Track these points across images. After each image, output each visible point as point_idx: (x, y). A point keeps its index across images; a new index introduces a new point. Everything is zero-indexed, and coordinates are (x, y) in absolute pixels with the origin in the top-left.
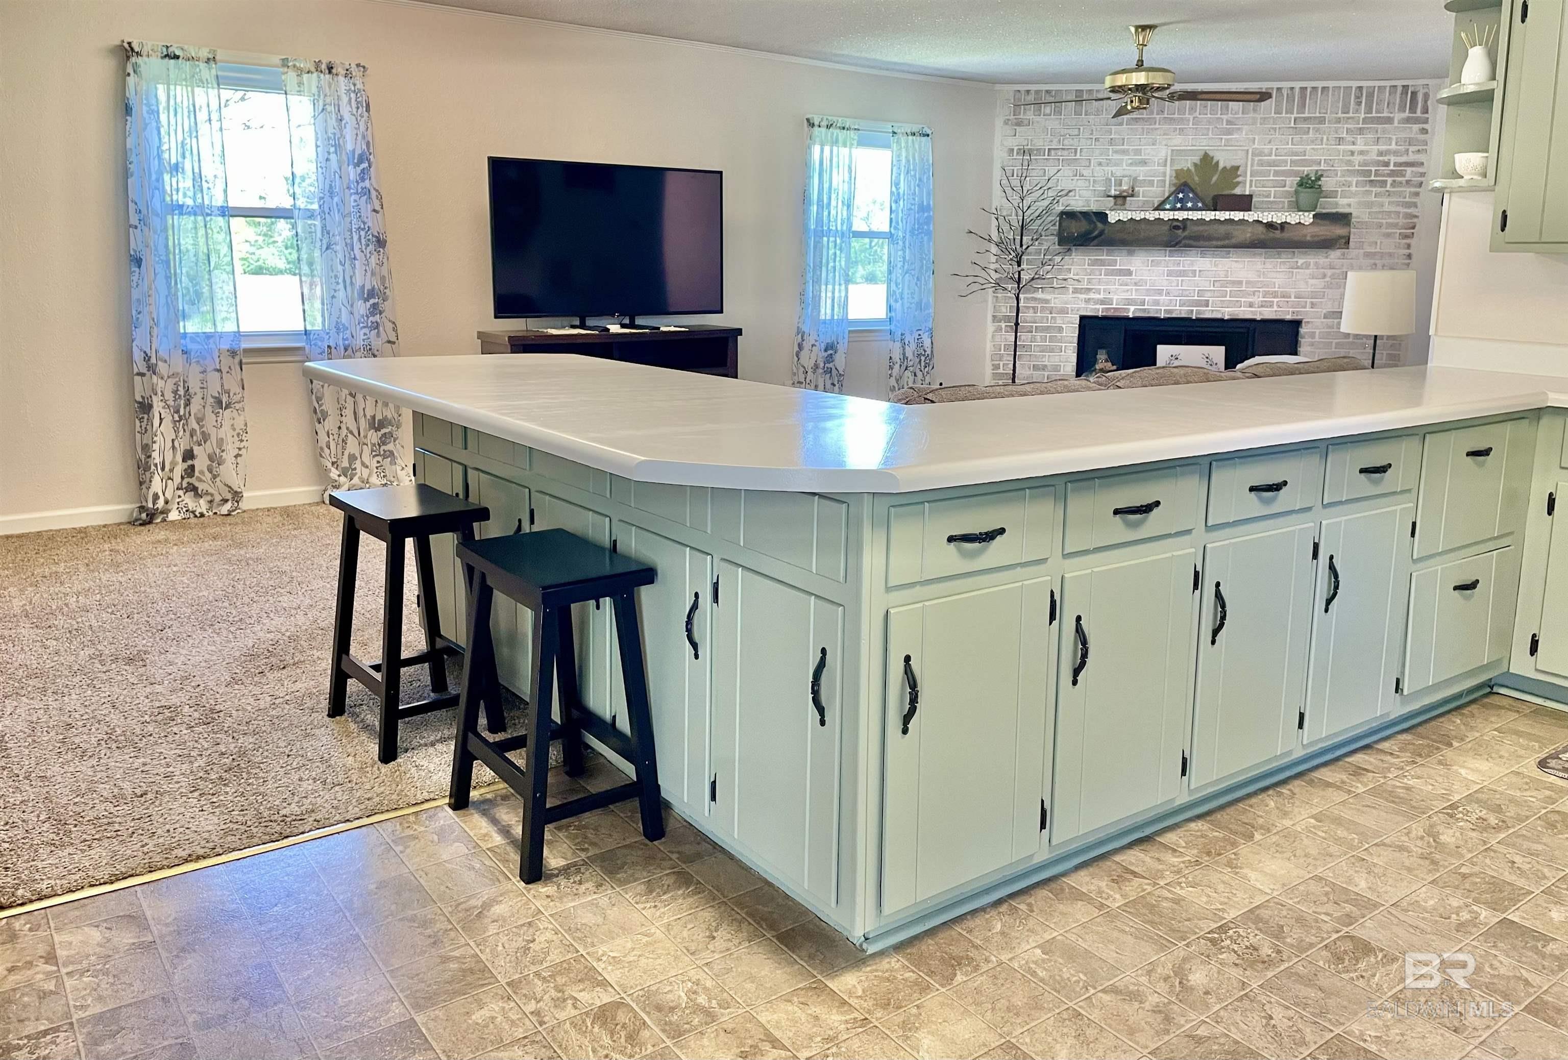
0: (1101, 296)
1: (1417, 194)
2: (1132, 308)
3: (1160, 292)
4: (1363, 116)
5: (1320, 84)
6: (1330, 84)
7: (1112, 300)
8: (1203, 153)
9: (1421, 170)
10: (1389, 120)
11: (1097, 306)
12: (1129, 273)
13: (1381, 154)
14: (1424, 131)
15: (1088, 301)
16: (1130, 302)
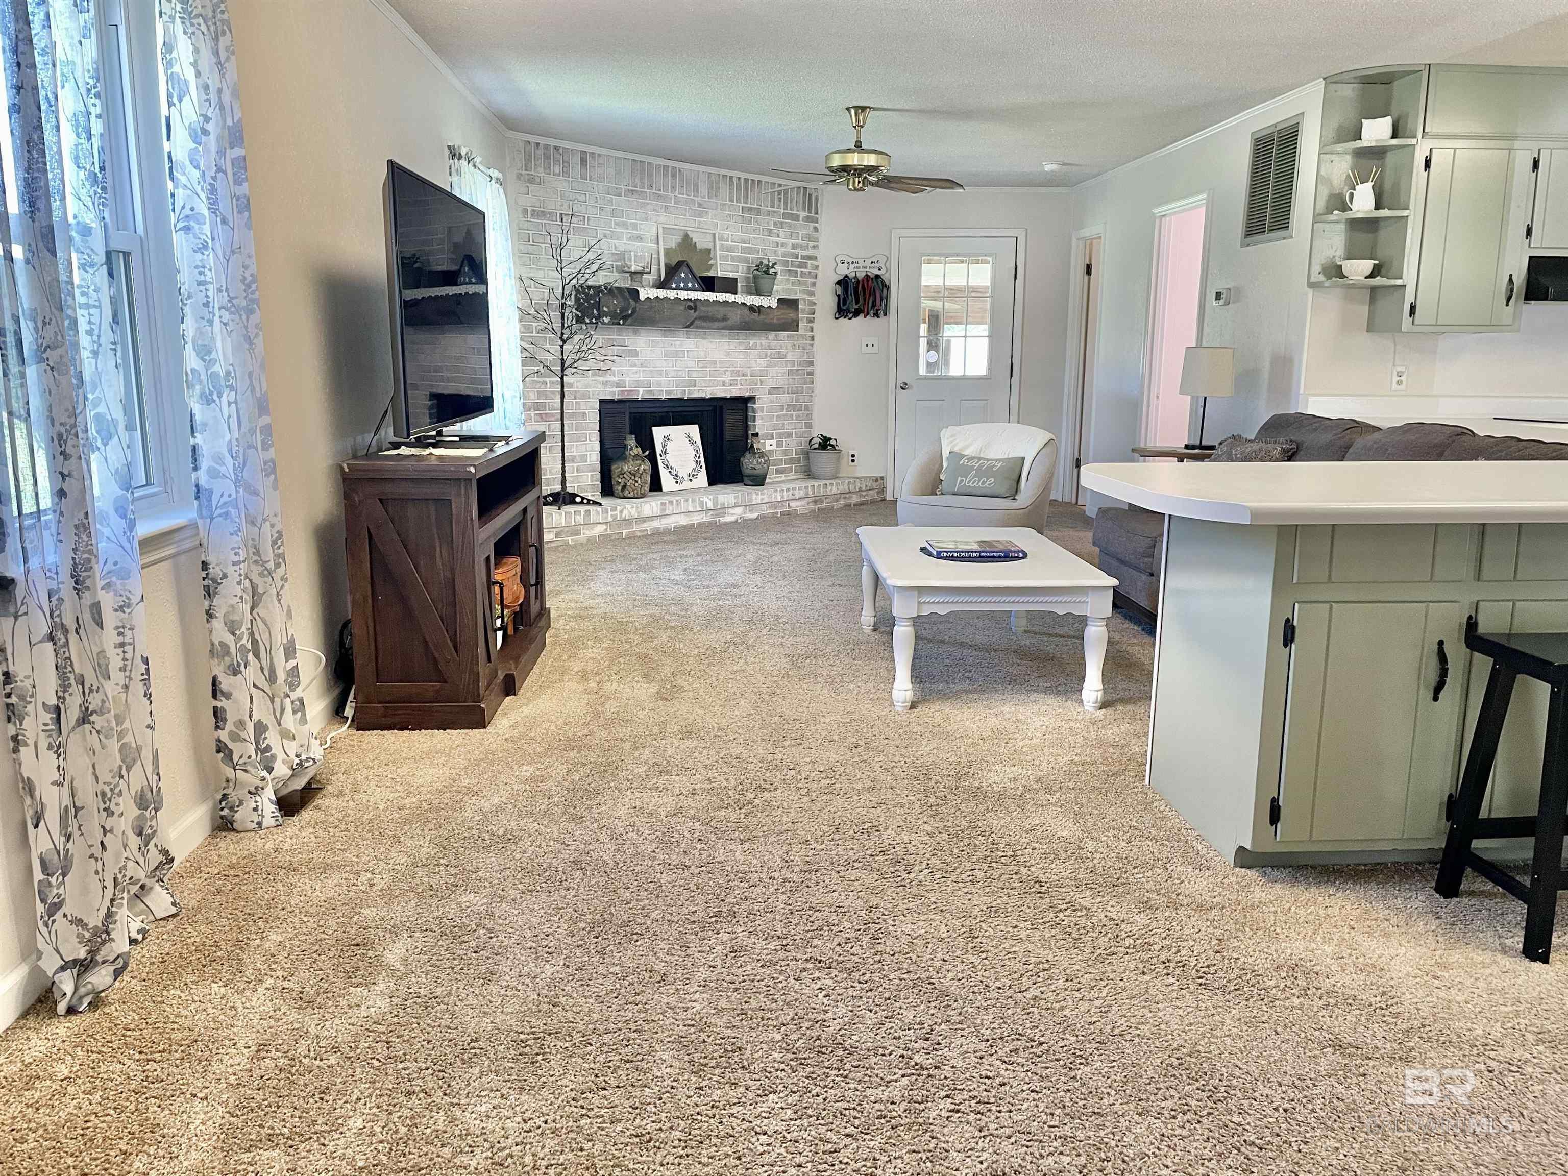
0: (616, 379)
1: (814, 284)
2: (641, 390)
3: (660, 373)
4: (782, 211)
5: (757, 177)
6: (764, 178)
7: (624, 382)
8: (682, 233)
9: (815, 263)
10: (796, 218)
11: (615, 389)
12: (635, 353)
13: (794, 247)
14: (816, 229)
15: (605, 384)
16: (639, 384)
